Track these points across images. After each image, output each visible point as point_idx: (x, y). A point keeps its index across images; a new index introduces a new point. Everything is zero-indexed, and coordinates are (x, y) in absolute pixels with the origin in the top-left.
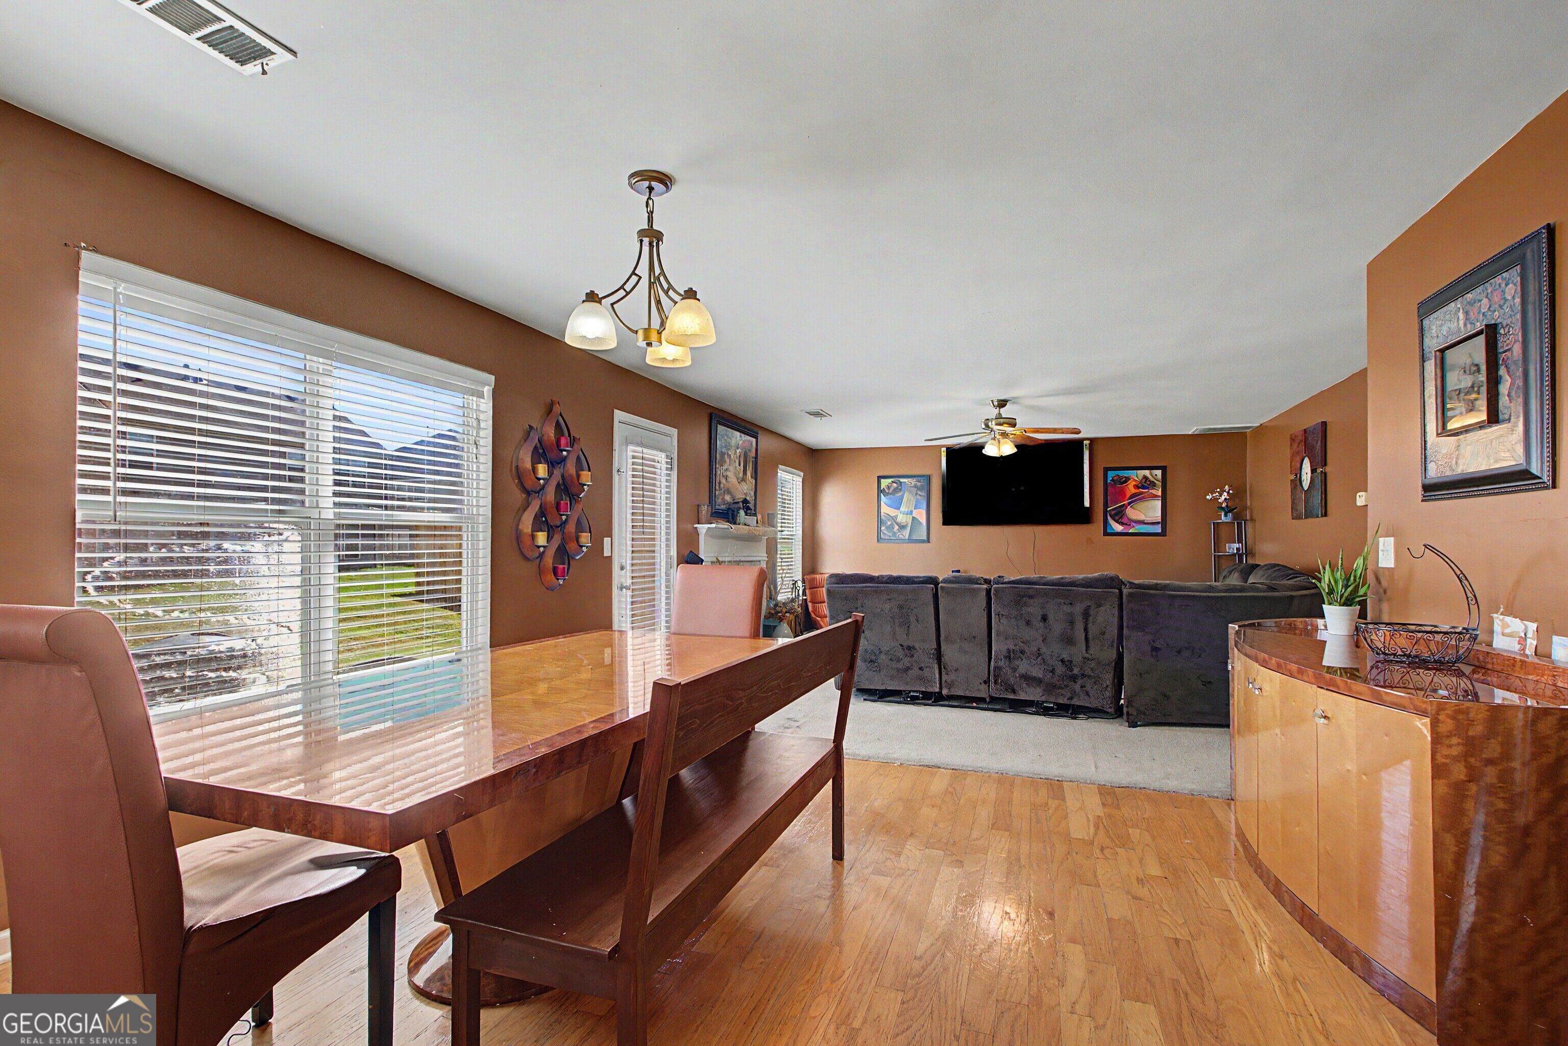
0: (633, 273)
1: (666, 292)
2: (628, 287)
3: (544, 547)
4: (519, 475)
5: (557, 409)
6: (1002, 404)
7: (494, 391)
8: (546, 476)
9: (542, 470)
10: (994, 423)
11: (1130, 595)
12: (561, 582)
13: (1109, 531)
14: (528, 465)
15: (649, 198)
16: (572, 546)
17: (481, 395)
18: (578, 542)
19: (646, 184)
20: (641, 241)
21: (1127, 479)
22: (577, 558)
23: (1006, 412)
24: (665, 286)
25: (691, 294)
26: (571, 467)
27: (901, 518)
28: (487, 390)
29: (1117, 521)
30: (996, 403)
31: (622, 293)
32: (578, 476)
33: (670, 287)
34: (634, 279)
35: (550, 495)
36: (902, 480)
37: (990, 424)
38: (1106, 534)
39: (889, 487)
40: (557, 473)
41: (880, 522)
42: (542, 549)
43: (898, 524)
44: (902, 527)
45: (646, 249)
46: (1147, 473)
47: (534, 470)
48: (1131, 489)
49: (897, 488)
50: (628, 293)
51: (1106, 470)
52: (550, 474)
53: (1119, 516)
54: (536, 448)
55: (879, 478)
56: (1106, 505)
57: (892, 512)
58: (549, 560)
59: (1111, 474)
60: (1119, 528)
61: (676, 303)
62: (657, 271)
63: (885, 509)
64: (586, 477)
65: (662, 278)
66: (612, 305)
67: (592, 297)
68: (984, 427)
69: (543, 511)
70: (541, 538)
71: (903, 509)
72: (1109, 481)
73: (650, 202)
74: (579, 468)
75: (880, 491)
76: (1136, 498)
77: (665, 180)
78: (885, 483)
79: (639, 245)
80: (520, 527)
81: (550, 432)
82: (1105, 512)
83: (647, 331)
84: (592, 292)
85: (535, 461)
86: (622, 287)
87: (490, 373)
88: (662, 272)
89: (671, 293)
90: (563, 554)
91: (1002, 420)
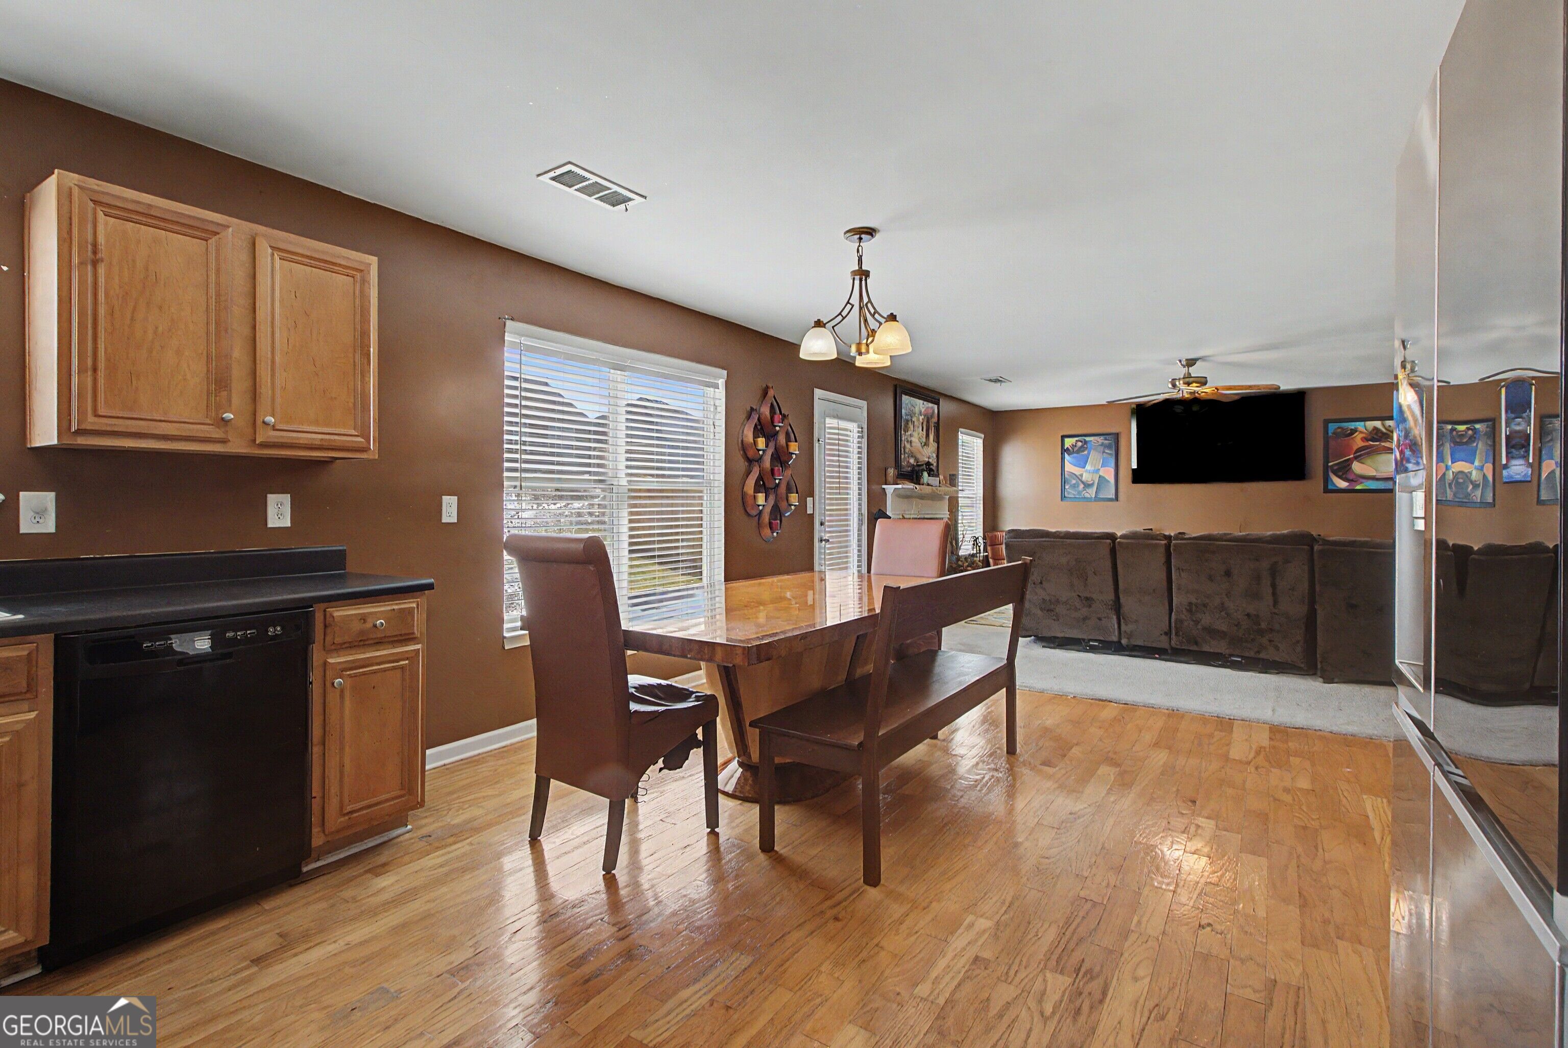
0: (848, 302)
1: (873, 316)
2: (844, 314)
3: (764, 506)
4: (744, 448)
5: (771, 393)
6: (1191, 363)
7: (726, 382)
8: (764, 448)
9: (761, 443)
10: (1181, 382)
11: (1321, 551)
12: (775, 534)
13: (1330, 487)
14: (751, 440)
15: (859, 246)
16: (783, 505)
17: (716, 386)
18: (787, 500)
19: (858, 236)
20: (854, 279)
21: (1353, 431)
22: (787, 515)
23: (1195, 371)
24: (872, 311)
25: (892, 318)
26: (782, 439)
27: (1086, 477)
28: (721, 382)
29: (1340, 477)
30: (1184, 363)
31: (840, 318)
32: (787, 445)
33: (876, 312)
34: (849, 306)
35: (767, 462)
36: (1087, 439)
37: (1177, 383)
38: (1326, 490)
39: (1074, 446)
40: (772, 444)
41: (1064, 482)
42: (761, 508)
43: (1083, 482)
44: (1087, 486)
45: (857, 282)
46: (1378, 424)
47: (755, 443)
48: (1357, 442)
49: (1082, 446)
50: (844, 318)
51: (1327, 422)
52: (767, 446)
53: (1344, 470)
54: (756, 425)
55: (1063, 437)
56: (1326, 460)
57: (1077, 470)
58: (766, 518)
59: (1335, 426)
60: (1343, 484)
61: (881, 324)
62: (865, 300)
63: (1069, 467)
64: (794, 448)
65: (869, 305)
66: (833, 327)
67: (819, 324)
68: (1170, 386)
69: (760, 478)
70: (761, 498)
71: (1088, 467)
72: (1330, 434)
73: (860, 248)
74: (788, 440)
75: (1064, 451)
76: (1364, 452)
77: (870, 232)
78: (1068, 442)
79: (852, 281)
80: (745, 489)
81: (766, 411)
82: (1326, 468)
83: (859, 344)
84: (819, 320)
85: (756, 437)
86: (840, 314)
87: (723, 368)
88: (870, 301)
89: (877, 316)
90: (777, 512)
91: (1191, 380)
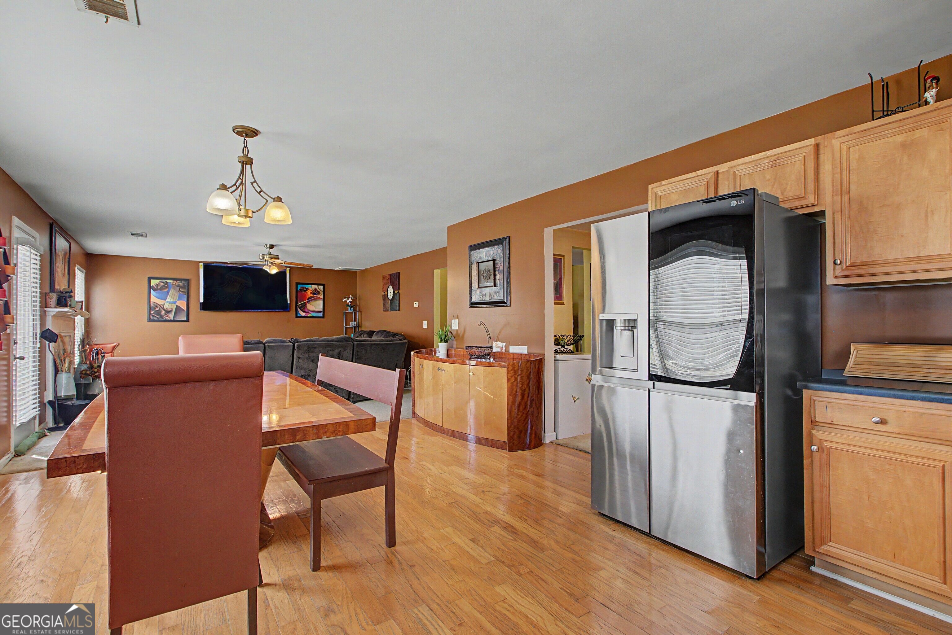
0: (239, 178)
1: (260, 193)
2: (237, 185)
6: (272, 247)
10: (267, 257)
11: (357, 344)
13: (298, 315)
21: (307, 289)
24: (259, 190)
25: (278, 199)
27: (167, 306)
29: (302, 310)
30: (268, 246)
36: (168, 281)
37: (265, 257)
38: (297, 317)
39: (157, 285)
41: (150, 309)
43: (164, 310)
44: (168, 312)
46: (316, 287)
48: (309, 294)
49: (164, 286)
51: (297, 284)
53: (303, 308)
55: (150, 279)
56: (297, 303)
57: (160, 302)
59: (299, 286)
60: (303, 314)
63: (153, 299)
67: (223, 187)
68: (261, 258)
71: (169, 299)
72: (298, 290)
73: (246, 142)
75: (150, 287)
76: (310, 299)
78: (153, 282)
82: (296, 306)
84: (223, 184)
88: (255, 181)
89: (263, 194)
91: (272, 256)
